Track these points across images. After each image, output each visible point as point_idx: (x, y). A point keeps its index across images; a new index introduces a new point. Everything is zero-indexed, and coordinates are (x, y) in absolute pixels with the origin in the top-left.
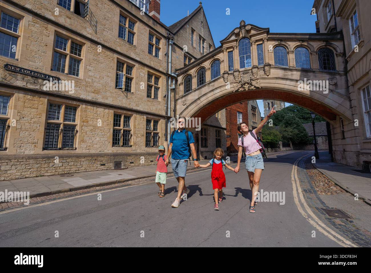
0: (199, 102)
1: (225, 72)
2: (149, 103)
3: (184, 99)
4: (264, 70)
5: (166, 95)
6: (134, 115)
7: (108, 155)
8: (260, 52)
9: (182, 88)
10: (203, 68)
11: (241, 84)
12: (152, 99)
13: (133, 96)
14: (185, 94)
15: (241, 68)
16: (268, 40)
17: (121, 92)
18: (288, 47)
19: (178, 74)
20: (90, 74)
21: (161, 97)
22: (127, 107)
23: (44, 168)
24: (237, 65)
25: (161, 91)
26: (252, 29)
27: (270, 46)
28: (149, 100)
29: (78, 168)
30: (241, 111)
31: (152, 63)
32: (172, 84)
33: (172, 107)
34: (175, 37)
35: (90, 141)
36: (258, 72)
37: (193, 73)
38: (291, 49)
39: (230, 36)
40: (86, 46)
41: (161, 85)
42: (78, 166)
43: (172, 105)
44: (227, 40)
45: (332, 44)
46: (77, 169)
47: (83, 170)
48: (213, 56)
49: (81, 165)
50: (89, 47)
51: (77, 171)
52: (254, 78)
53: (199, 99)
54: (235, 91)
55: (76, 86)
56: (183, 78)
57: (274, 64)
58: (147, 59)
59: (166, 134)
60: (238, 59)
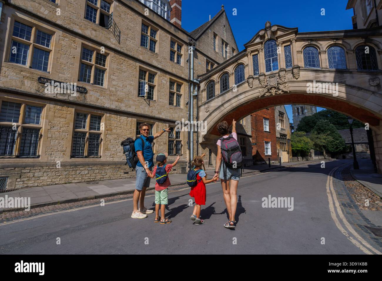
0: (222, 108)
1: (250, 77)
2: (171, 111)
3: (206, 106)
4: (293, 73)
5: (188, 102)
6: (157, 123)
8: (288, 54)
9: (204, 94)
10: (227, 73)
11: (268, 89)
12: (175, 106)
13: (155, 104)
14: (208, 101)
15: (267, 72)
16: (296, 41)
17: (144, 100)
18: (320, 47)
19: (200, 80)
20: (114, 83)
21: (183, 104)
22: (149, 115)
23: (72, 175)
24: (262, 69)
25: (183, 98)
26: (278, 30)
27: (298, 46)
28: (171, 108)
29: (102, 176)
30: (267, 117)
31: (174, 70)
32: (194, 90)
33: (194, 114)
34: (197, 43)
35: (114, 149)
36: (286, 75)
37: (216, 78)
38: (323, 49)
39: (254, 39)
40: (110, 56)
41: (183, 92)
42: (103, 174)
43: (194, 112)
44: (250, 43)
45: (372, 40)
46: (102, 177)
47: (108, 178)
48: (236, 61)
49: (105, 173)
50: (113, 57)
51: (102, 179)
52: (281, 81)
53: (222, 105)
54: (261, 96)
55: (101, 95)
56: (205, 84)
57: (303, 66)
58: (169, 66)
59: (189, 142)
60: (264, 62)
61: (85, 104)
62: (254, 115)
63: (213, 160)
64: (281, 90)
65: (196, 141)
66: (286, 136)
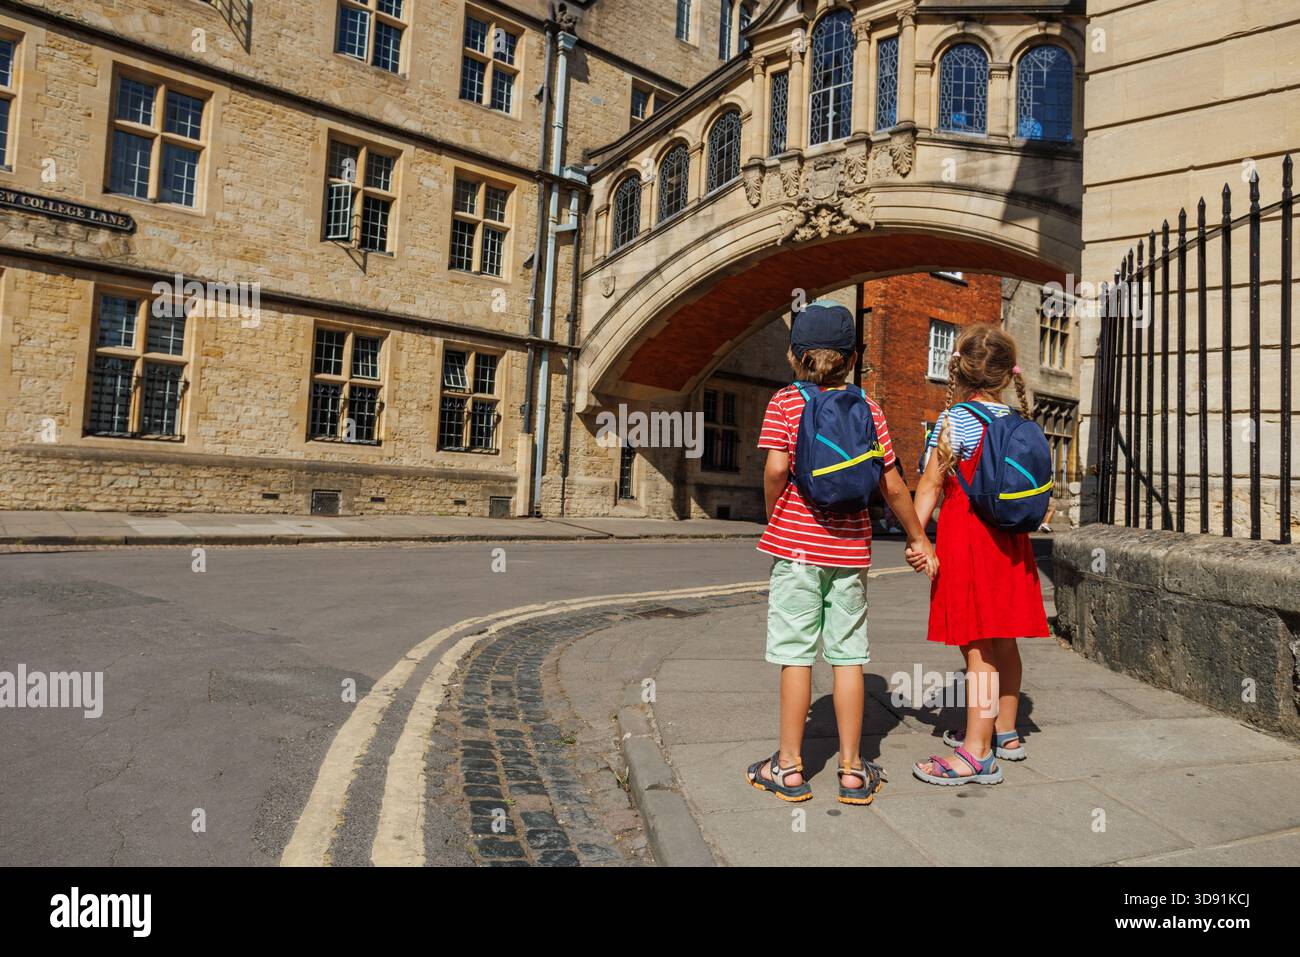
0: (656, 283)
1: (752, 163)
2: (458, 291)
3: (608, 272)
4: (891, 153)
5: (532, 259)
6: (395, 334)
7: (290, 467)
8: (887, 72)
9: (603, 228)
10: (682, 143)
11: (805, 213)
12: (476, 273)
13: (390, 267)
14: (614, 252)
15: (812, 143)
16: (917, 20)
17: (343, 252)
18: (994, 47)
19: (593, 172)
20: (230, 194)
21: (512, 263)
22: (365, 307)
23: (87, 487)
24: (798, 134)
25: (512, 241)
27: (922, 42)
28: (457, 278)
29: (187, 497)
30: (950, 317)
31: (475, 134)
32: (564, 211)
33: (558, 302)
34: (592, 16)
35: (229, 417)
36: (870, 161)
37: (645, 164)
38: (1002, 57)
39: (777, 7)
40: (215, 101)
41: (514, 220)
42: (188, 494)
43: (560, 297)
44: (764, 26)
46: (186, 501)
47: (204, 507)
48: (715, 95)
49: (196, 489)
50: (224, 104)
51: (185, 508)
52: (854, 184)
53: (657, 271)
54: (784, 241)
55: (184, 239)
56: (610, 185)
57: (934, 124)
58: (454, 122)
59: (527, 407)
60: (805, 105)
61: (127, 268)
62: (880, 311)
63: (638, 481)
64: (848, 217)
65: (564, 405)
66: (1071, 408)
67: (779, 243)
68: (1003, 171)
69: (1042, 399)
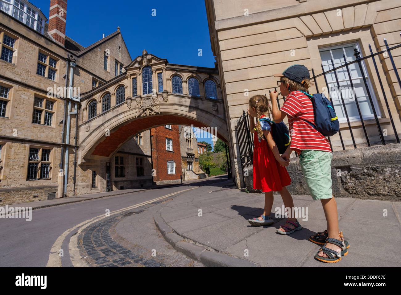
0: (102, 128)
1: (128, 98)
2: (35, 130)
3: (87, 125)
4: (163, 97)
5: (63, 121)
6: (8, 143)
8: (160, 80)
9: (85, 114)
10: (109, 93)
11: (143, 110)
12: (42, 125)
13: (7, 122)
14: (89, 120)
15: (143, 94)
16: (166, 70)
18: (183, 77)
19: (81, 99)
21: (55, 123)
24: (140, 92)
25: (56, 116)
26: (152, 58)
27: (167, 74)
28: (35, 126)
30: (170, 137)
31: (42, 85)
32: (73, 109)
33: (71, 134)
34: (81, 60)
36: (158, 99)
37: (98, 97)
38: (184, 79)
39: (133, 63)
41: (56, 110)
43: (72, 132)
44: (130, 67)
45: (213, 77)
48: (118, 82)
52: (154, 104)
53: (103, 124)
54: (138, 117)
56: (87, 102)
57: (171, 92)
59: (61, 164)
60: (141, 85)
62: (155, 136)
63: (98, 182)
64: (154, 111)
65: (74, 163)
66: (193, 156)
67: (136, 117)
68: (188, 102)
69: (188, 154)
